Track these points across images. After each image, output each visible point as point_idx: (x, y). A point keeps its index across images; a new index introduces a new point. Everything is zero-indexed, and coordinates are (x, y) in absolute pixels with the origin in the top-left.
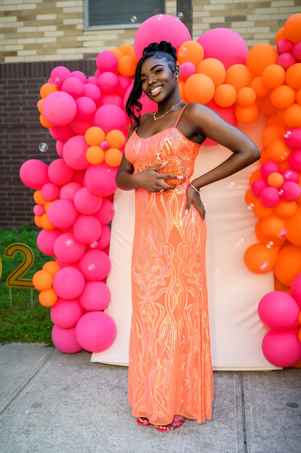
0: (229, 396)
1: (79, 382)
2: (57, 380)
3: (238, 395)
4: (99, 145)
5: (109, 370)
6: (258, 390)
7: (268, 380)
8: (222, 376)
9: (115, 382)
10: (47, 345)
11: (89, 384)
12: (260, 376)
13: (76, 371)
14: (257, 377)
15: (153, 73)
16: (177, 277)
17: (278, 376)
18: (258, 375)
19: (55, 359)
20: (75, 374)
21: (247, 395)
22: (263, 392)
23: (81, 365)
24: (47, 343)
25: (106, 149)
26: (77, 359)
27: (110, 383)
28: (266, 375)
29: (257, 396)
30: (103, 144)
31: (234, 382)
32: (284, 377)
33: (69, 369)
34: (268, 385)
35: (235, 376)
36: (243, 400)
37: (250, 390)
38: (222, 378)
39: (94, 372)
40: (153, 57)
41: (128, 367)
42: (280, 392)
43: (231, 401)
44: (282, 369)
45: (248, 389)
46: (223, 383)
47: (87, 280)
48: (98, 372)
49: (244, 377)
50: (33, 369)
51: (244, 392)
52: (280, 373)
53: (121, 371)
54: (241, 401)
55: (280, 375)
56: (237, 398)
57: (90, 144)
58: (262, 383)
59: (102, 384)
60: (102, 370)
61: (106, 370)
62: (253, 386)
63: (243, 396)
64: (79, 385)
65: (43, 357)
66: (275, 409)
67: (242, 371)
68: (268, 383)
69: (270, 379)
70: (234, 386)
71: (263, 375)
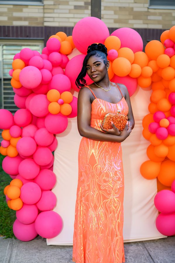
0: (143, 257)
1: (44, 259)
2: (28, 260)
3: (147, 255)
4: (57, 102)
5: (59, 249)
6: (157, 251)
7: (159, 245)
8: (132, 245)
9: (68, 256)
10: (6, 237)
11: (52, 260)
12: (154, 243)
13: (37, 252)
14: (153, 243)
15: (94, 65)
16: (94, 185)
17: (164, 242)
18: (153, 242)
19: (18, 246)
20: (38, 254)
21: (153, 255)
22: (161, 252)
23: (38, 248)
24: (4, 236)
25: (62, 104)
26: (33, 245)
27: (65, 258)
28: (157, 241)
29: (158, 255)
30: (60, 101)
31: (141, 248)
32: (168, 241)
33: (31, 251)
34: (161, 247)
35: (140, 244)
36: (151, 258)
37: (153, 252)
38: (133, 246)
39: (51, 252)
40: (95, 55)
41: (72, 246)
42: (170, 251)
43: (145, 259)
44: (167, 237)
45: (151, 252)
46: (135, 249)
47: (43, 190)
48: (53, 251)
49: (145, 245)
50: (6, 254)
51: (150, 253)
52: (164, 240)
53: (68, 249)
54: (151, 259)
55: (165, 241)
56: (148, 257)
57: (50, 101)
58: (157, 247)
59: (60, 259)
60: (55, 250)
61: (57, 249)
62: (153, 249)
63: (150, 256)
64: (46, 261)
65: (8, 246)
66: (172, 261)
67: (142, 241)
68: (160, 246)
69: (160, 244)
70: (142, 251)
71: (155, 242)
